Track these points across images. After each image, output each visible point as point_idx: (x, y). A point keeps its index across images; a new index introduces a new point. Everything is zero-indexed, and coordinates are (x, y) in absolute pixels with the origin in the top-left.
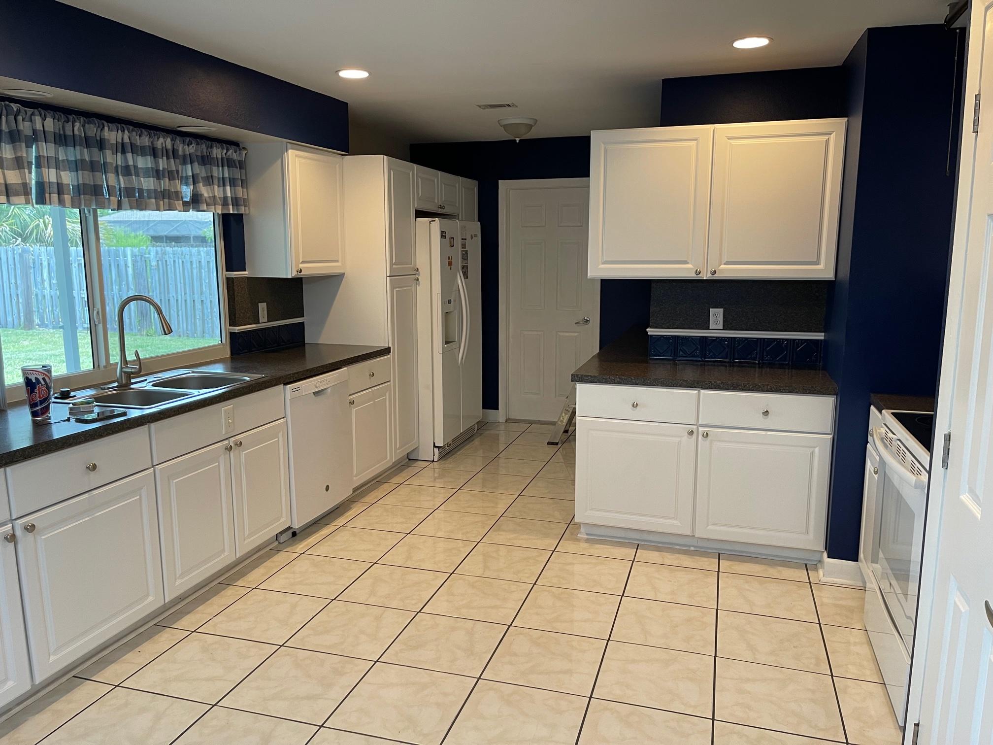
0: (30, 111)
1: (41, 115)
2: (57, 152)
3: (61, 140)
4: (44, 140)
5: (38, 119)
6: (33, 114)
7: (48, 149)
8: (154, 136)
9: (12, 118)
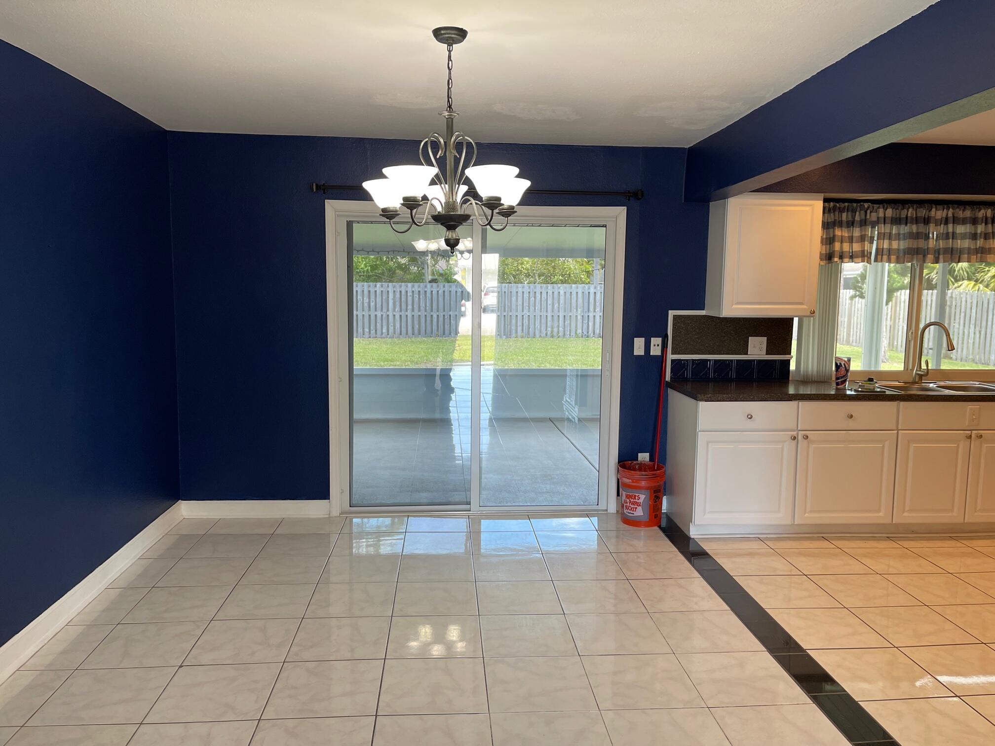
0: (876, 206)
1: (883, 208)
2: (891, 229)
3: (896, 221)
4: (883, 223)
5: (881, 211)
6: (879, 208)
7: (885, 228)
8: (976, 209)
9: (863, 212)
